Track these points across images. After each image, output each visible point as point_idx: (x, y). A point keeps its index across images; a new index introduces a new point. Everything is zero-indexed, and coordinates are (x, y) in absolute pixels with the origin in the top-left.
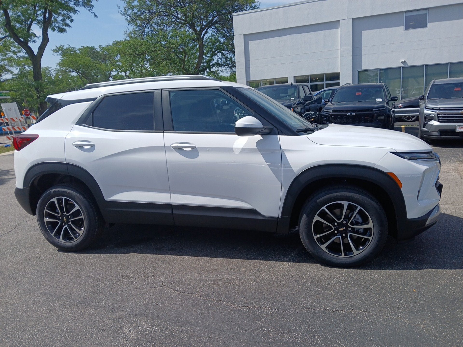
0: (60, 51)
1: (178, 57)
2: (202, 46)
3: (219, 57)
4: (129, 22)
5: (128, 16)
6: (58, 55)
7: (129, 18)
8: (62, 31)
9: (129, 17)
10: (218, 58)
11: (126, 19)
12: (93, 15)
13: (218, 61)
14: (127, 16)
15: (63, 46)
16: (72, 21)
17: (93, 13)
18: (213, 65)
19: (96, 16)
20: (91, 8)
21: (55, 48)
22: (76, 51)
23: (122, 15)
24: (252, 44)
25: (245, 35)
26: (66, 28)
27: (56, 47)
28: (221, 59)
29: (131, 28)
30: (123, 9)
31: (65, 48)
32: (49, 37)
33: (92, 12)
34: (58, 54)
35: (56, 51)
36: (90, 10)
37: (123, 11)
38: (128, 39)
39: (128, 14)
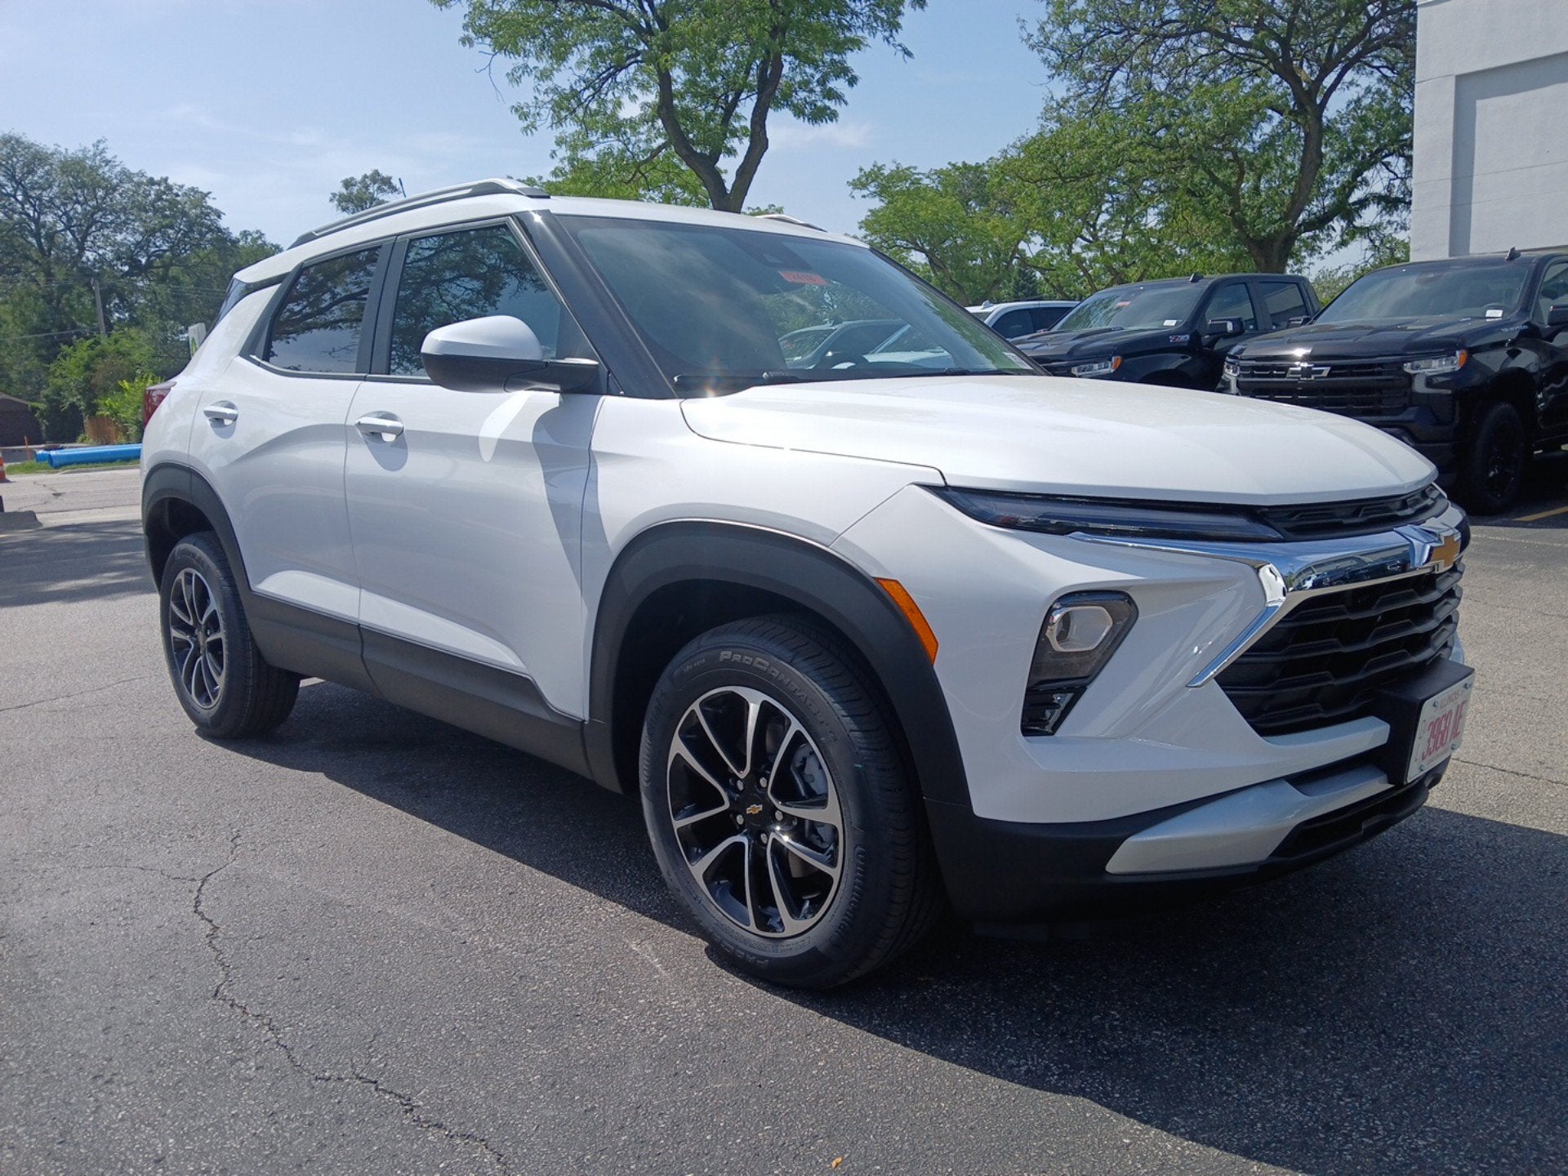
0: (873, 184)
1: (1215, 180)
2: (1317, 131)
3: (1396, 171)
4: (1058, 69)
5: (1052, 48)
6: (864, 196)
7: (1053, 56)
8: (820, 115)
9: (1053, 53)
10: (1392, 176)
11: (1045, 60)
12: (901, 54)
13: (1389, 187)
14: (1046, 50)
15: (880, 169)
16: (852, 81)
17: (900, 45)
18: (1363, 203)
19: (908, 53)
20: (894, 31)
21: (856, 175)
22: (921, 179)
23: (1032, 47)
24: (1490, 111)
25: (1460, 78)
26: (831, 104)
27: (861, 170)
28: (1402, 179)
29: (1061, 88)
30: (1033, 28)
31: (886, 172)
32: (768, 136)
33: (897, 43)
34: (865, 192)
35: (861, 183)
36: (891, 39)
37: (1036, 33)
38: (1054, 126)
39: (1050, 43)
